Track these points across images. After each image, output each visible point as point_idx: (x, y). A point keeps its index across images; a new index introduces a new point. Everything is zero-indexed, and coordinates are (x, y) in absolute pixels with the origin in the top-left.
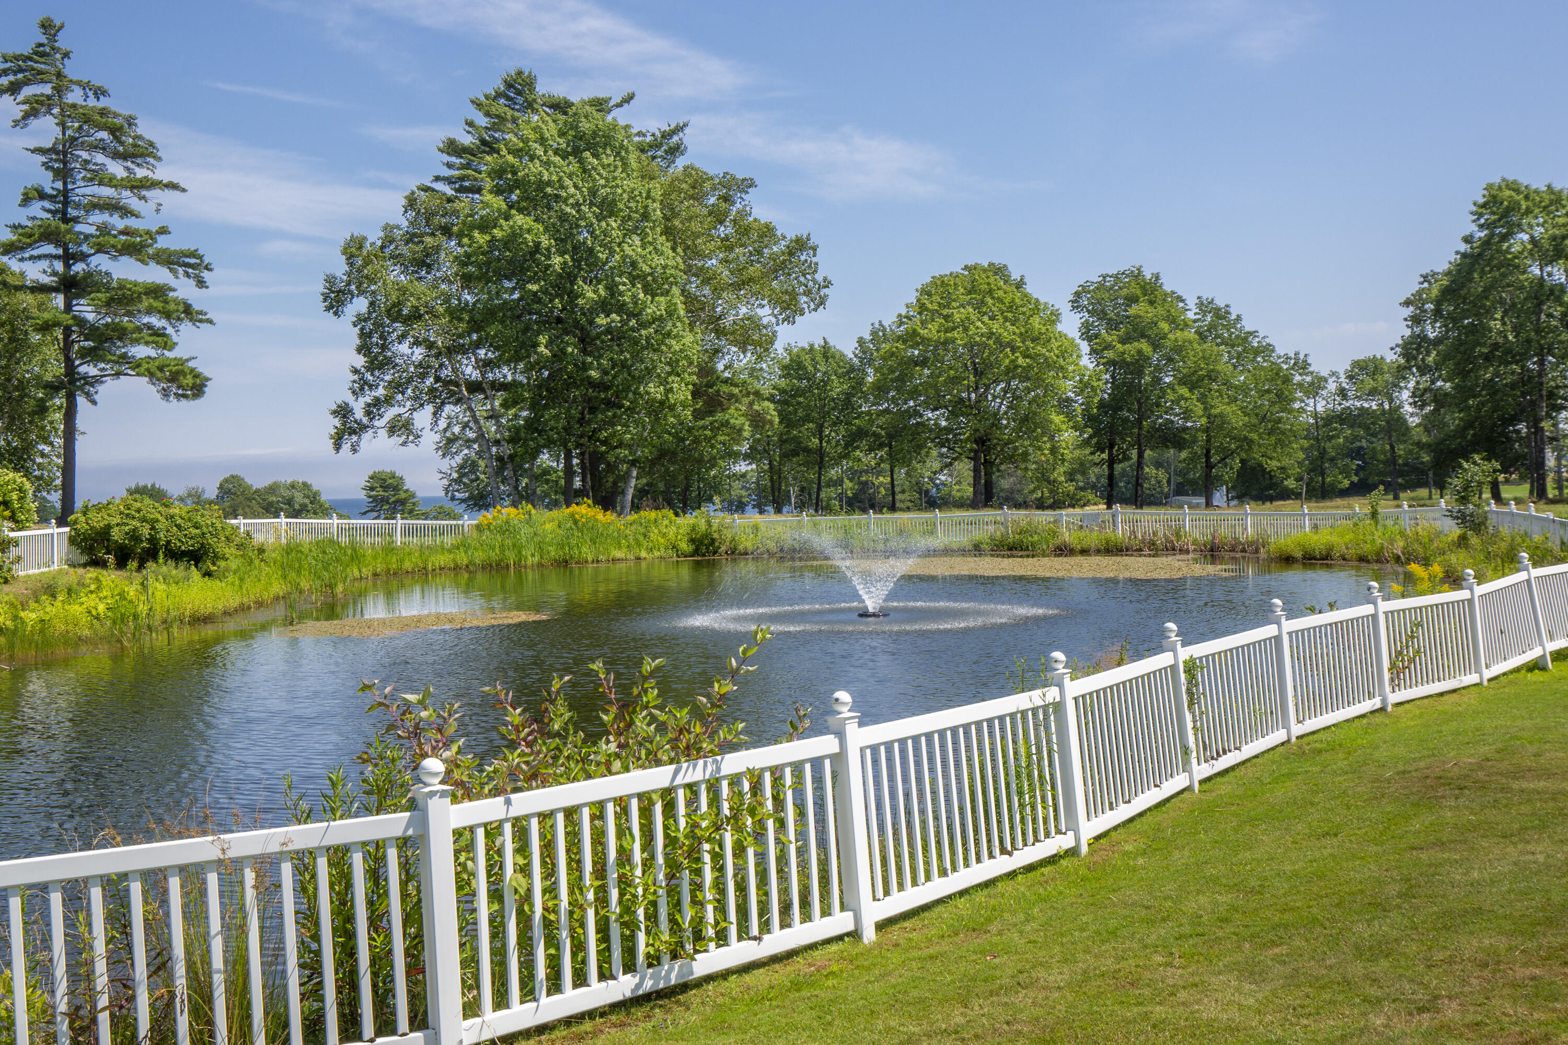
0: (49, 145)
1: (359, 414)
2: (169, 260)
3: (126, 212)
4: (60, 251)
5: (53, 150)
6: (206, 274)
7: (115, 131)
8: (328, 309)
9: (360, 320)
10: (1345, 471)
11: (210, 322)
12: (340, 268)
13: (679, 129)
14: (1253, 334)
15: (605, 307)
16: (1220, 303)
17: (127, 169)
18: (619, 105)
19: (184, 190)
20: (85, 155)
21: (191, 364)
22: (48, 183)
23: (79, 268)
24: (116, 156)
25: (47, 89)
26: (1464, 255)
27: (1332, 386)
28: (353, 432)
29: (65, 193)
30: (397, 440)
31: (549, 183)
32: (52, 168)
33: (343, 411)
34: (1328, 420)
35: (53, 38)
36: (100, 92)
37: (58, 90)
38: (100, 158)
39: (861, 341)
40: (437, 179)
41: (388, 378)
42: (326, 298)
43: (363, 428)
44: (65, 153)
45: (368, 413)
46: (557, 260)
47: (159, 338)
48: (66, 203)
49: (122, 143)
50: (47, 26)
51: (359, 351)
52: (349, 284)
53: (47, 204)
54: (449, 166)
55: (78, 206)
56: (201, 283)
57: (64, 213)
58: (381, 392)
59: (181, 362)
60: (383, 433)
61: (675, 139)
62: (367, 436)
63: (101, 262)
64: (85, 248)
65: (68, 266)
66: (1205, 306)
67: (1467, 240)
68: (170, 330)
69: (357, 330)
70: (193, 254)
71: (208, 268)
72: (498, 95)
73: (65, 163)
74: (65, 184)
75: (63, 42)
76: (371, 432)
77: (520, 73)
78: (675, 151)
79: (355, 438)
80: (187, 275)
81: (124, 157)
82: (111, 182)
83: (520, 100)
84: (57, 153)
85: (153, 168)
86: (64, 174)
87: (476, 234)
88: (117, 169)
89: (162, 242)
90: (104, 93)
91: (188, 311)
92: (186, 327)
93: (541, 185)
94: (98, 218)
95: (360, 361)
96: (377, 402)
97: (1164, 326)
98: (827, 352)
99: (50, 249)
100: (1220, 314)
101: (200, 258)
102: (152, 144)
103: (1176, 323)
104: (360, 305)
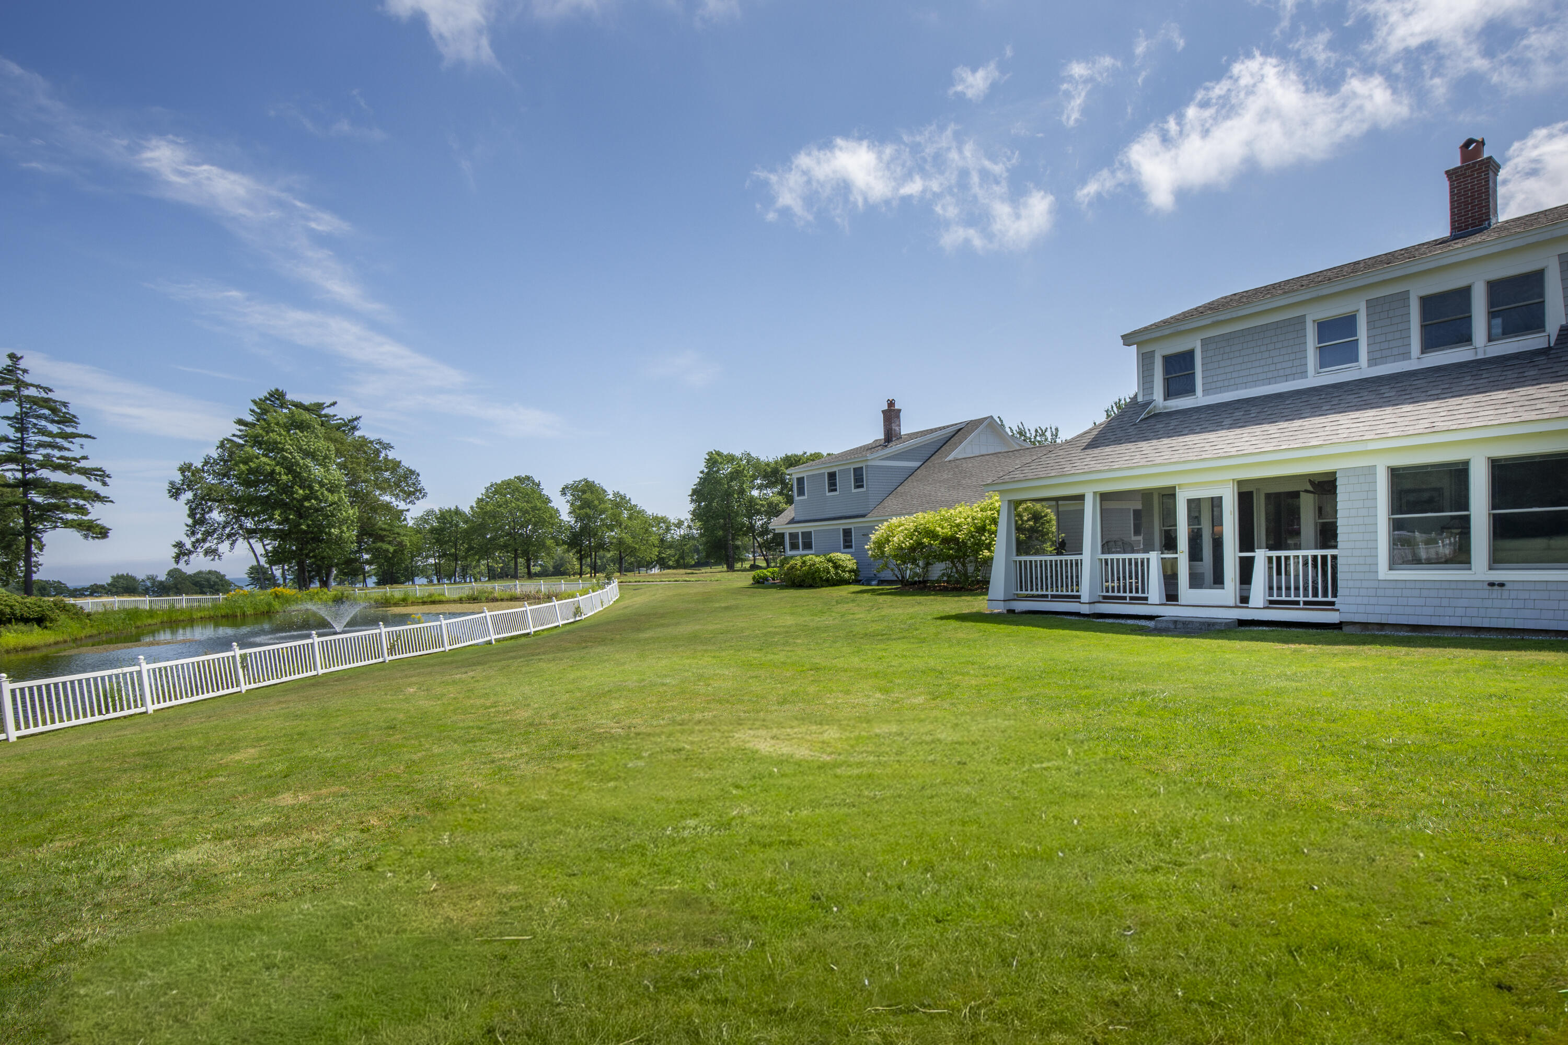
0: (12, 415)
1: (189, 546)
2: (85, 472)
3: (61, 448)
4: (20, 468)
5: (15, 418)
6: (107, 479)
7: (54, 411)
8: (171, 497)
9: (189, 502)
10: (692, 558)
11: (112, 502)
12: (178, 478)
13: (357, 419)
14: (636, 506)
15: (307, 498)
16: (622, 493)
17: (60, 428)
18: (328, 406)
19: (94, 438)
20: (35, 421)
21: (98, 522)
22: (12, 433)
23: (30, 476)
24: (53, 422)
25: (11, 388)
26: (701, 479)
27: (686, 524)
28: (185, 554)
29: (22, 439)
30: (209, 558)
31: (280, 443)
32: (14, 427)
33: (179, 545)
34: (684, 537)
35: (15, 363)
36: (47, 390)
37: (18, 388)
38: (43, 423)
39: (472, 507)
40: (234, 435)
41: (203, 529)
42: (170, 491)
43: (190, 552)
44: (22, 419)
45: (194, 546)
46: (284, 477)
47: (81, 510)
48: (23, 444)
49: (58, 416)
50: (12, 356)
51: (189, 516)
52: (183, 484)
53: (11, 444)
54: (240, 430)
55: (29, 445)
56: (105, 484)
57: (22, 448)
58: (199, 536)
59: (92, 521)
60: (201, 555)
61: (356, 423)
62: (193, 557)
63: (44, 473)
64: (34, 466)
65: (24, 475)
66: (616, 494)
67: (702, 472)
68: (88, 506)
69: (187, 507)
70: (100, 470)
71: (108, 476)
72: (267, 399)
73: (22, 424)
74: (22, 435)
75: (22, 364)
76: (195, 554)
77: (277, 390)
78: (354, 428)
79: (186, 558)
80: (96, 480)
81: (58, 422)
82: (50, 434)
83: (278, 402)
84: (17, 419)
85: (76, 428)
86: (22, 429)
87: (241, 465)
88: (54, 428)
89: (83, 464)
90: (51, 390)
91: (97, 497)
92: (98, 505)
93: (276, 443)
94: (43, 451)
95: (190, 521)
96: (198, 541)
97: (596, 502)
98: (457, 512)
99: (14, 466)
100: (623, 498)
101: (103, 471)
102: (74, 416)
103: (602, 501)
104: (189, 495)
